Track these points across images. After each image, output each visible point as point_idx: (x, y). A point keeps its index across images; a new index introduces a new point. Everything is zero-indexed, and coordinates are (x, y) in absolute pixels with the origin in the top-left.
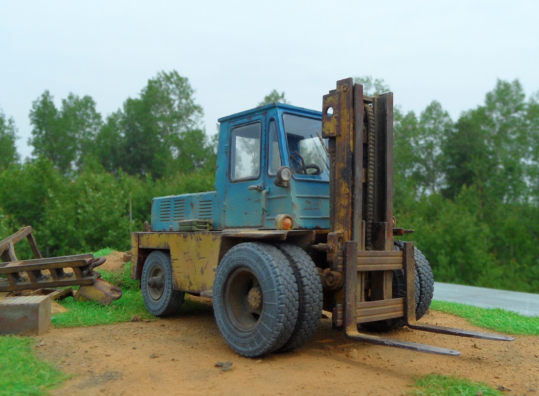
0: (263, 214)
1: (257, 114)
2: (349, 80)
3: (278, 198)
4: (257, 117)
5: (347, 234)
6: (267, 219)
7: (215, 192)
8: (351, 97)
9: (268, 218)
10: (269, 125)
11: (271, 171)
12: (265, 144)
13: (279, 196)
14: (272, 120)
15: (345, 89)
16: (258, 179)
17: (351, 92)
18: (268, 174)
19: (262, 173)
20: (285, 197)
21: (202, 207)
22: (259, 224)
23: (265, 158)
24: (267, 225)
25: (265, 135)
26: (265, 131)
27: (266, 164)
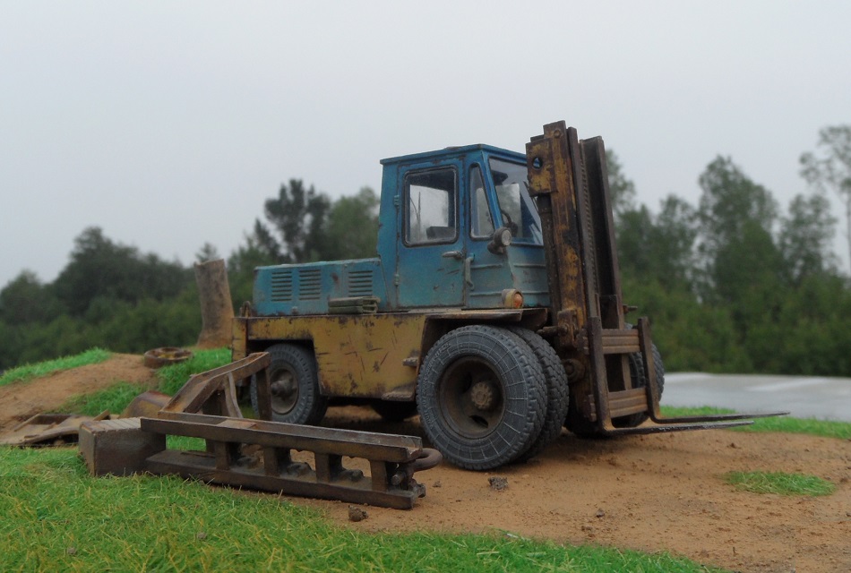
0: (465, 288)
1: (448, 156)
2: (562, 124)
3: (489, 267)
4: (449, 161)
5: (580, 311)
6: (472, 296)
7: (376, 259)
8: (567, 145)
9: (474, 294)
10: (469, 173)
11: (476, 233)
12: (464, 198)
13: (490, 265)
14: (474, 166)
15: (558, 134)
16: (453, 243)
17: (566, 138)
18: (470, 237)
19: (461, 236)
20: (500, 267)
21: (353, 280)
22: (458, 301)
23: (465, 215)
24: (471, 303)
25: (464, 186)
26: (464, 179)
27: (467, 223)
